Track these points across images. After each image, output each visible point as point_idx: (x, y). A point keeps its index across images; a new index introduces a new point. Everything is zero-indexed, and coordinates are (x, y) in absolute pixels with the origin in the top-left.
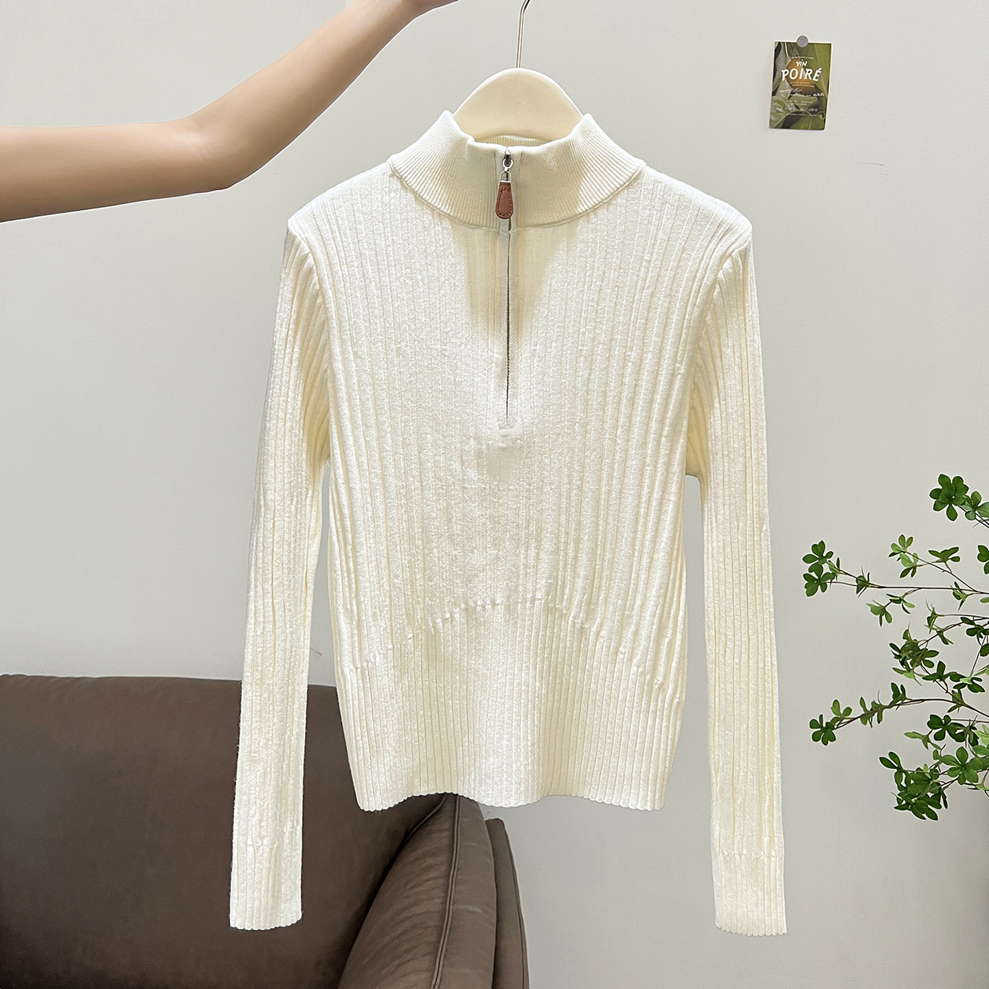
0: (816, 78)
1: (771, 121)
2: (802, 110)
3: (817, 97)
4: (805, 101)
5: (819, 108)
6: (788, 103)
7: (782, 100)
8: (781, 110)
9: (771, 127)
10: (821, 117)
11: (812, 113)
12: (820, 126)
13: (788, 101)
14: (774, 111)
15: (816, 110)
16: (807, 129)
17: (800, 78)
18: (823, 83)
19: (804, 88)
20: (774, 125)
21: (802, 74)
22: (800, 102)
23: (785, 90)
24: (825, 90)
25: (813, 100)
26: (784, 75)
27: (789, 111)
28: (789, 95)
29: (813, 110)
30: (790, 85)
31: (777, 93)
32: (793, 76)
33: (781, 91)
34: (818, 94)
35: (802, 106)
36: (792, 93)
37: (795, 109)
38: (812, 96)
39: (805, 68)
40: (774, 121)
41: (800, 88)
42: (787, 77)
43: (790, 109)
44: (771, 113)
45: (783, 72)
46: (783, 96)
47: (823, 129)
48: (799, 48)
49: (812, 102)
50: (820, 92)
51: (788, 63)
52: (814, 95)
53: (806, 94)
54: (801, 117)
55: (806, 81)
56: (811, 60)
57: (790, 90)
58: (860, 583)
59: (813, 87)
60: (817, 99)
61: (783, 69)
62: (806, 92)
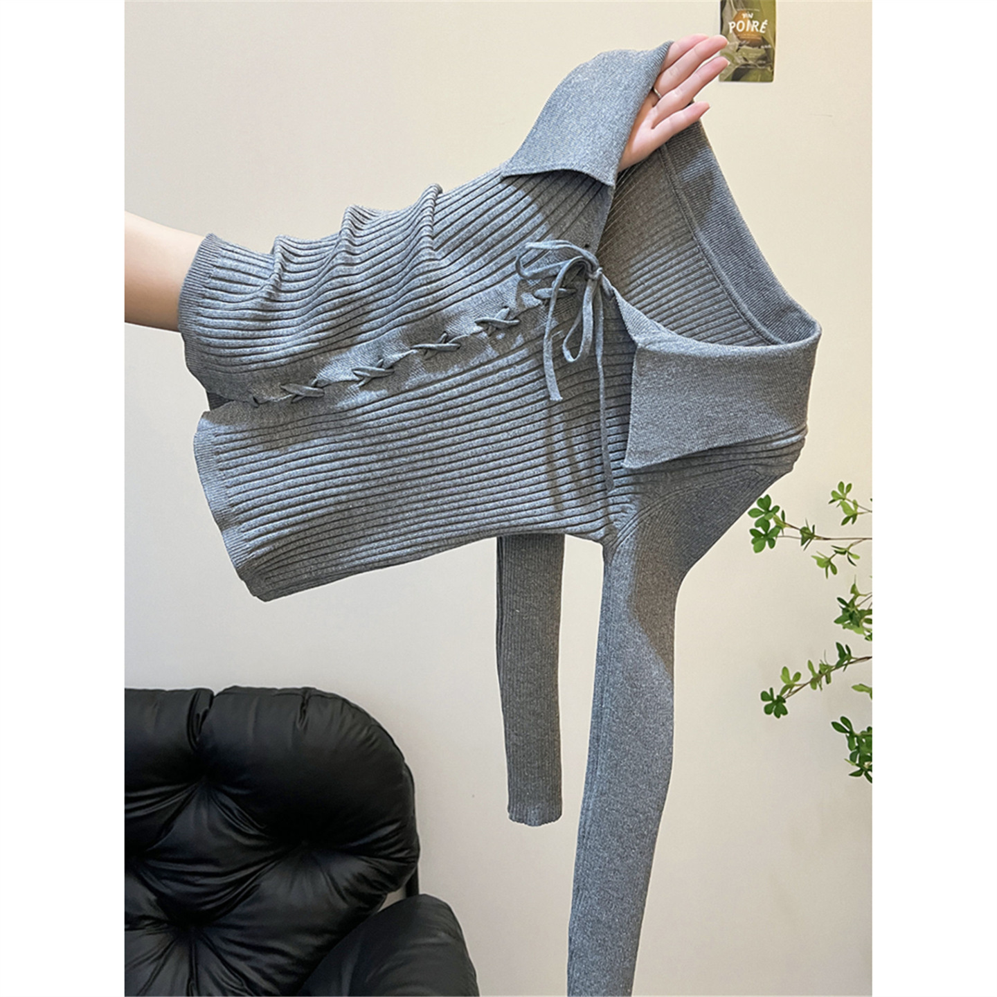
2: (750, 62)
3: (766, 49)
5: (767, 59)
6: (736, 56)
10: (769, 69)
11: (760, 65)
12: (768, 78)
15: (764, 62)
16: (755, 81)
22: (748, 54)
25: (760, 52)
26: (731, 28)
27: (737, 64)
29: (760, 62)
30: (738, 38)
34: (766, 47)
35: (752, 59)
36: (740, 45)
49: (759, 55)
50: (768, 44)
51: (734, 15)
52: (762, 47)
53: (753, 46)
54: (749, 69)
55: (752, 33)
56: (757, 12)
57: (737, 43)
58: (805, 535)
59: (760, 39)
60: (764, 52)
61: (730, 21)
62: (753, 44)
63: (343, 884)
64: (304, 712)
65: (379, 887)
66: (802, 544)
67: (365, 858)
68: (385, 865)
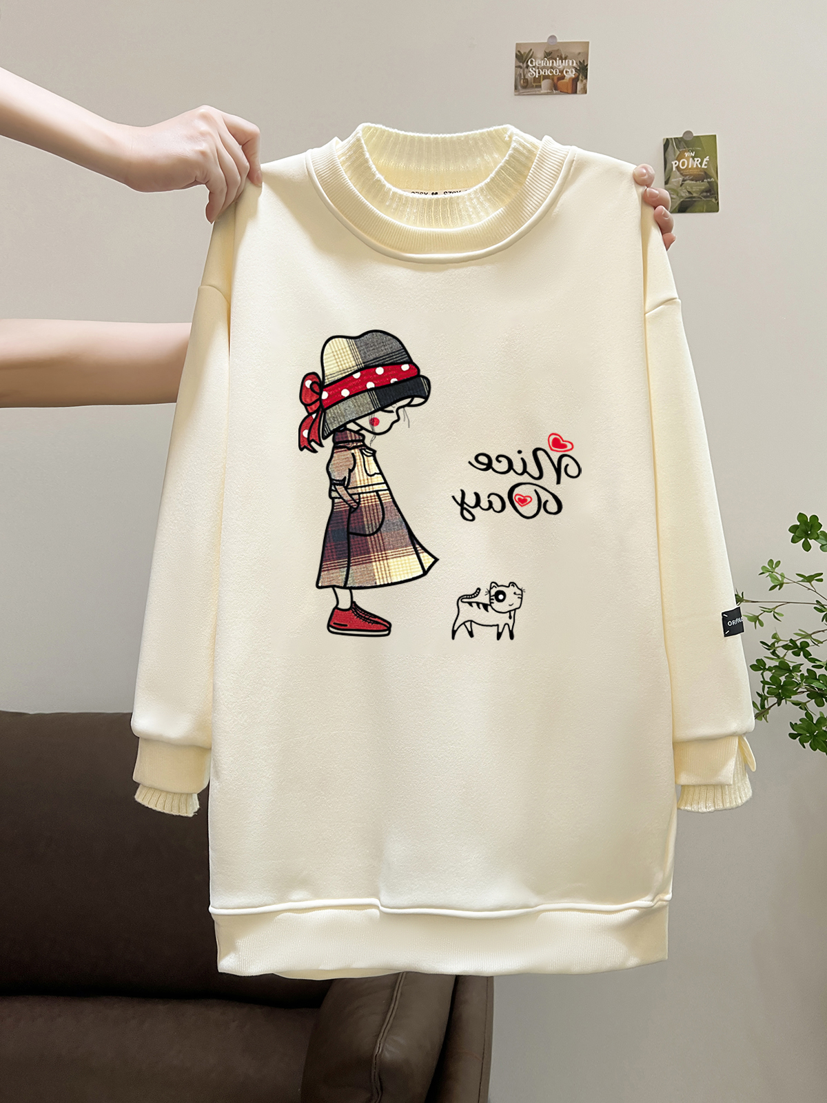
0: (705, 165)
4: (697, 187)
7: (675, 188)
13: (680, 188)
17: (690, 167)
18: (712, 169)
19: (695, 176)
21: (691, 162)
23: (676, 179)
24: (715, 176)
28: (680, 183)
31: (670, 182)
32: (683, 165)
33: (673, 180)
37: (688, 195)
38: (703, 181)
39: (693, 158)
41: (691, 175)
42: (678, 167)
43: (683, 195)
45: (673, 163)
46: (675, 184)
47: (717, 212)
48: (685, 142)
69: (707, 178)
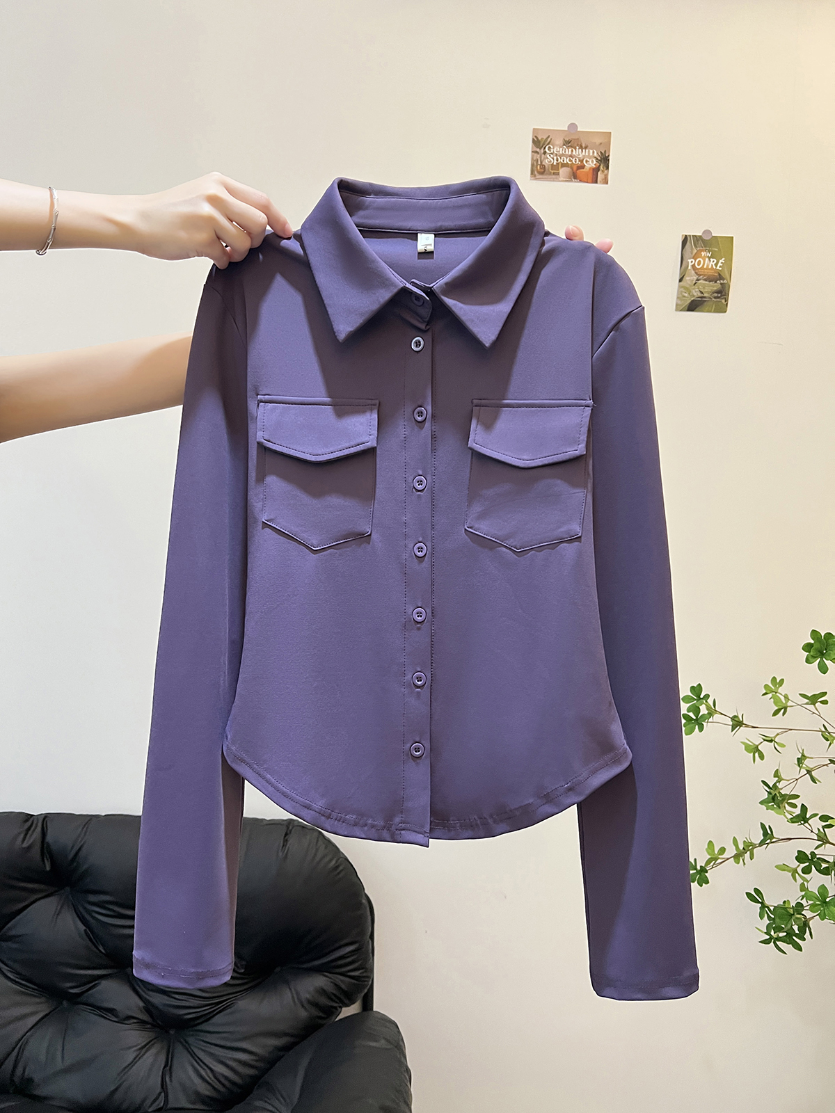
0: (720, 267)
1: (677, 305)
2: (706, 295)
3: (721, 284)
4: (709, 288)
5: (723, 293)
6: (694, 289)
7: (688, 286)
8: (686, 295)
9: (677, 310)
10: (723, 301)
11: (715, 298)
12: (722, 309)
13: (693, 287)
14: (680, 296)
15: (719, 295)
16: (710, 312)
17: (705, 267)
18: (726, 272)
19: (709, 276)
20: (679, 308)
21: (707, 263)
22: (704, 288)
23: (691, 278)
24: (728, 278)
25: (717, 286)
26: (690, 264)
27: (694, 296)
28: (694, 282)
29: (716, 295)
30: (696, 273)
31: (684, 279)
32: (699, 265)
33: (688, 278)
34: (722, 281)
35: (706, 292)
36: (698, 280)
37: (700, 295)
38: (716, 282)
39: (709, 258)
40: (681, 305)
41: (705, 275)
42: (693, 266)
43: (695, 294)
44: (678, 298)
45: (690, 261)
46: (689, 282)
47: (725, 312)
48: (703, 241)
49: (715, 288)
50: (724, 279)
51: (694, 254)
52: (718, 282)
53: (710, 281)
54: (705, 301)
55: (709, 269)
56: (715, 251)
57: (695, 278)
58: (735, 722)
59: (717, 275)
60: (720, 286)
61: (690, 259)
62: (710, 279)
63: (305, 995)
64: (286, 841)
65: (336, 1000)
66: (732, 731)
67: (327, 974)
68: (342, 981)
69: (720, 280)
